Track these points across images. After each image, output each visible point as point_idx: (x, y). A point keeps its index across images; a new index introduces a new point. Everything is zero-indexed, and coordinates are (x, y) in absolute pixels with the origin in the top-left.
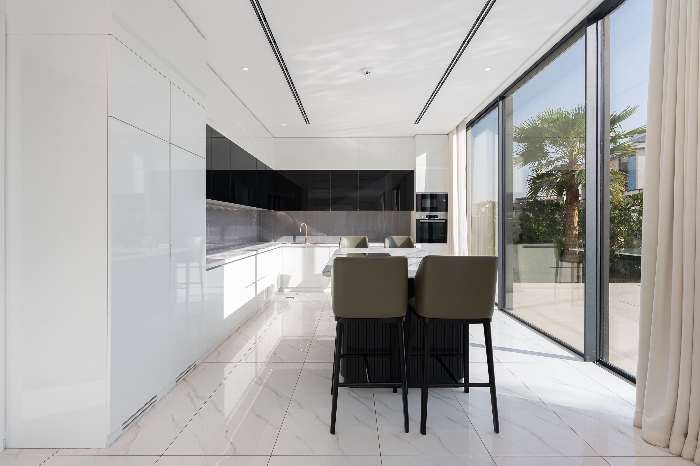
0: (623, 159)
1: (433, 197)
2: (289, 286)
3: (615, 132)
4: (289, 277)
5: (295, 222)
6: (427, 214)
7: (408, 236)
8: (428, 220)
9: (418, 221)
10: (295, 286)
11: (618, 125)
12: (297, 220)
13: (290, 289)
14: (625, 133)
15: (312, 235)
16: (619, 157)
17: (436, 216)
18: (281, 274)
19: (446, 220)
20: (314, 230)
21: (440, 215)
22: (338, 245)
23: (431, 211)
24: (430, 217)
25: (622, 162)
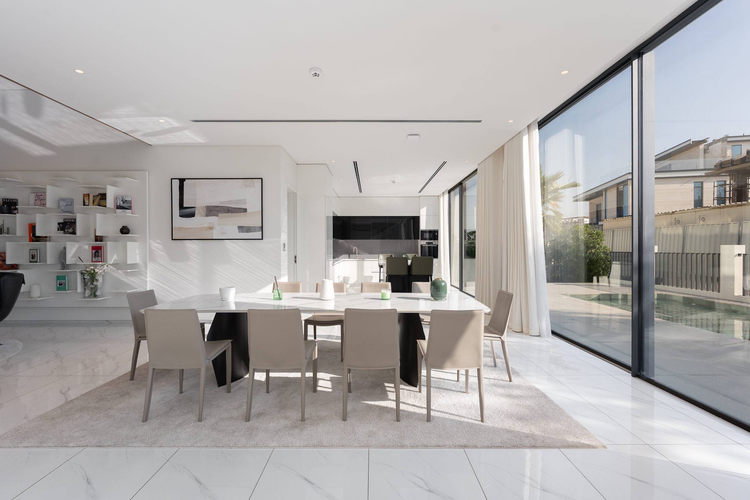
0: (620, 187)
1: (430, 232)
2: (349, 283)
3: (553, 187)
4: (349, 278)
5: (350, 246)
6: (427, 242)
7: (415, 254)
8: (428, 245)
9: (421, 245)
10: (352, 283)
11: (555, 182)
12: (351, 245)
13: (350, 285)
14: (559, 187)
15: (360, 254)
16: (617, 186)
17: (432, 243)
18: (344, 276)
19: (438, 245)
20: (361, 251)
21: (434, 242)
22: (378, 259)
23: (429, 240)
24: (429, 243)
25: (619, 190)
